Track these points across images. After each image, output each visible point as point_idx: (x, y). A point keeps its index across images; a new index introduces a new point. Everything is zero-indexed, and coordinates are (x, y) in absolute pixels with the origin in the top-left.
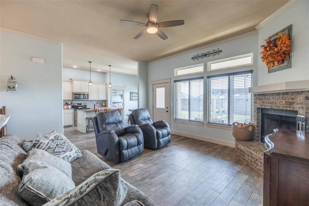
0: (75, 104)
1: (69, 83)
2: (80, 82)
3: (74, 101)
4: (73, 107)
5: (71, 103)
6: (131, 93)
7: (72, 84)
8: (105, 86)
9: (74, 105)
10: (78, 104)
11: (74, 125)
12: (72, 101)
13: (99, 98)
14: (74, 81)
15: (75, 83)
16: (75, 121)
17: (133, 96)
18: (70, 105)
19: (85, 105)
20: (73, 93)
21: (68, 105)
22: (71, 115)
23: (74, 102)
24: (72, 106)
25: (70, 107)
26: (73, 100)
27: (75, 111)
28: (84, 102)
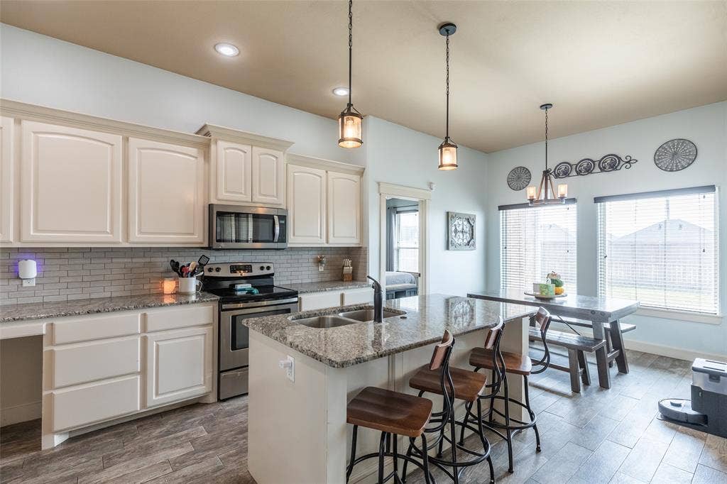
0: (218, 270)
1: (193, 151)
2: (247, 148)
3: (216, 253)
4: (210, 286)
5: (201, 266)
6: (449, 217)
7: (207, 156)
8: (356, 178)
9: (214, 274)
10: (234, 269)
11: (213, 398)
12: (207, 253)
13: (331, 240)
14: (220, 143)
15: (222, 149)
16: (220, 372)
17: (456, 231)
18: (193, 274)
19: (265, 272)
20: (211, 206)
21: (181, 275)
22: (202, 338)
23: (215, 258)
24: (203, 279)
25: (193, 284)
26: (209, 248)
27: (221, 310)
28: (261, 257)
